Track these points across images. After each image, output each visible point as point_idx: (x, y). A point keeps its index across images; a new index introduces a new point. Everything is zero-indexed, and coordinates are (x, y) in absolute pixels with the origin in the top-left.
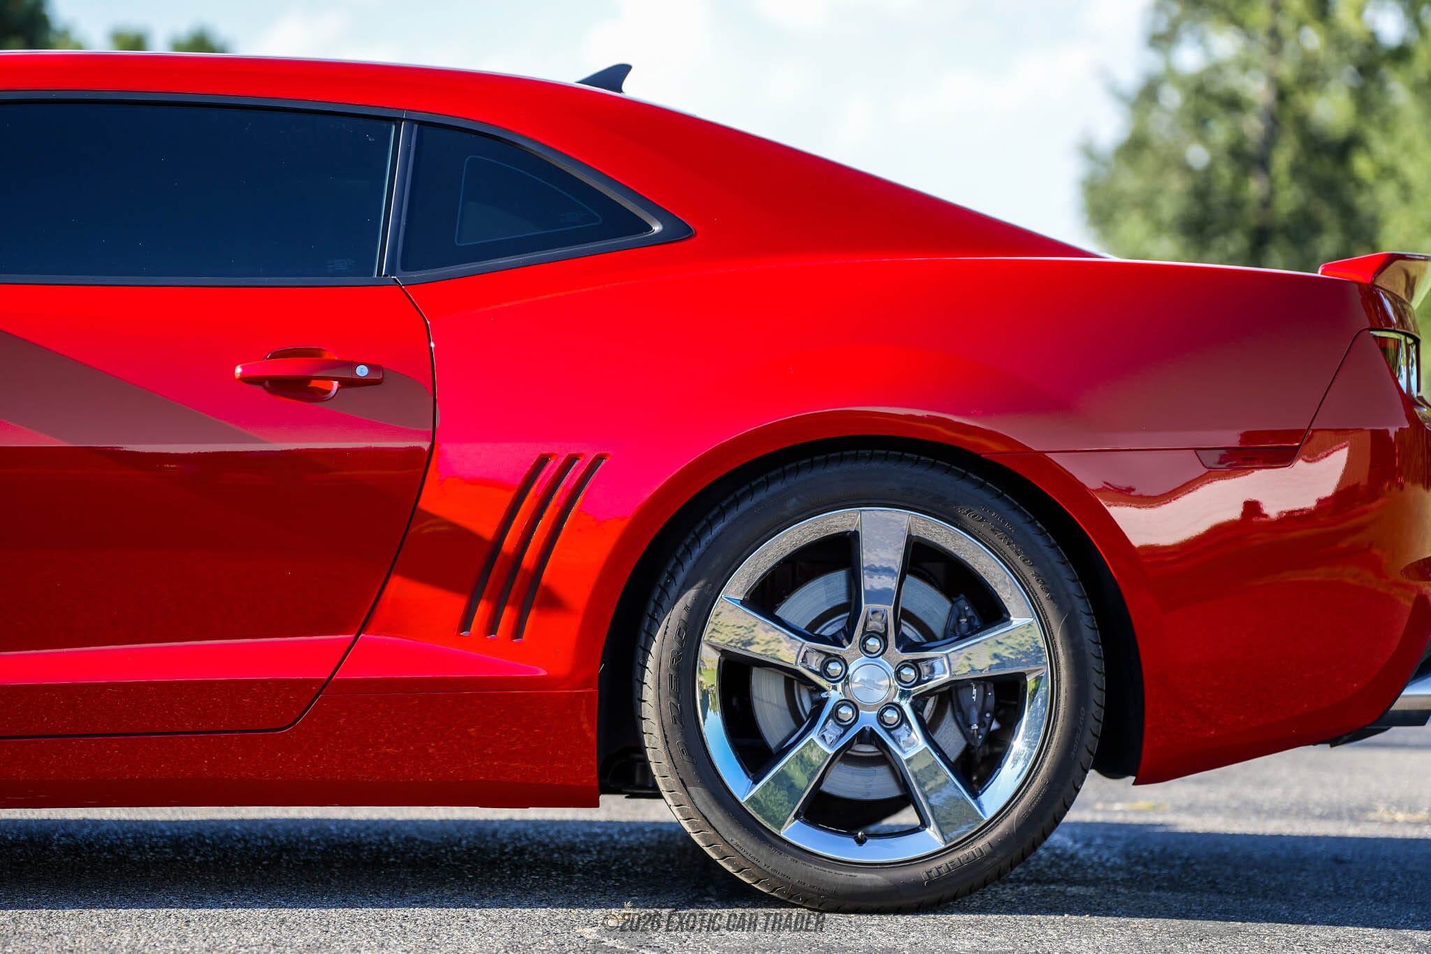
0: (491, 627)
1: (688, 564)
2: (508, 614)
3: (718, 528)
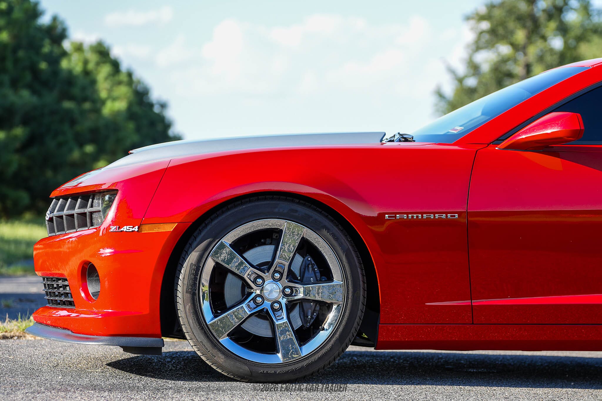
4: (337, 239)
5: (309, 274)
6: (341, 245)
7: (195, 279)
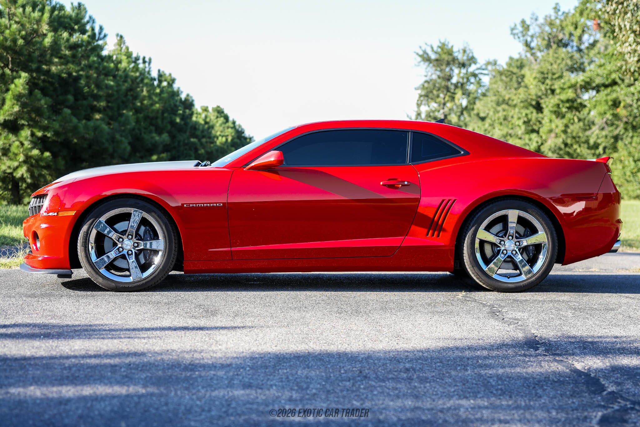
0: (433, 235)
1: (473, 222)
2: (436, 233)
3: (479, 214)
4: (160, 218)
5: (147, 235)
6: (162, 221)
7: (86, 239)
